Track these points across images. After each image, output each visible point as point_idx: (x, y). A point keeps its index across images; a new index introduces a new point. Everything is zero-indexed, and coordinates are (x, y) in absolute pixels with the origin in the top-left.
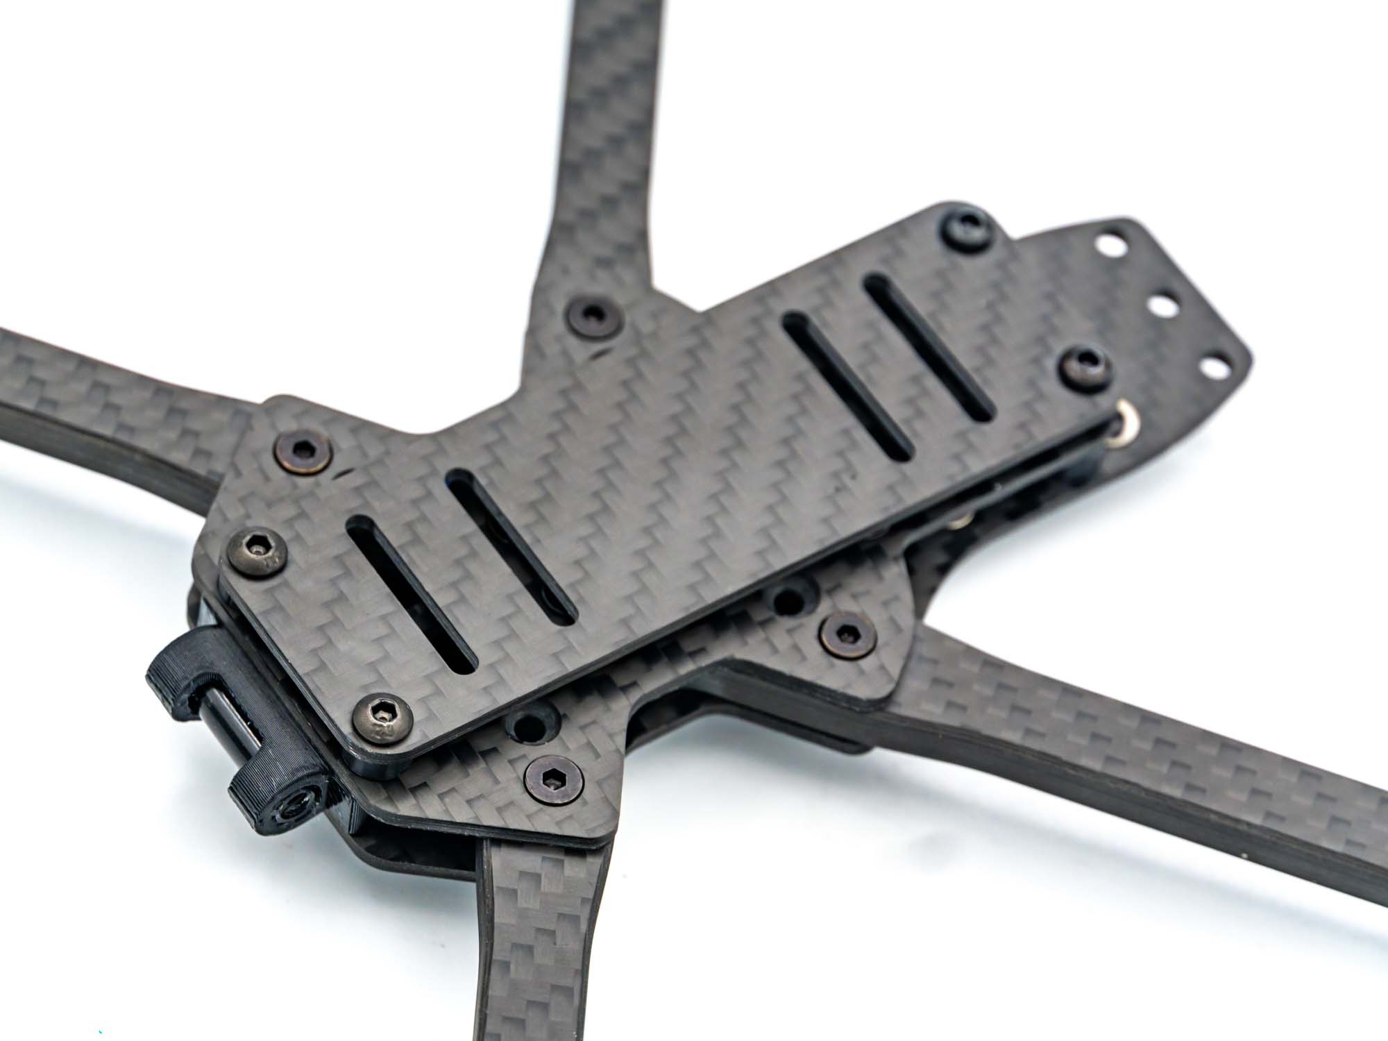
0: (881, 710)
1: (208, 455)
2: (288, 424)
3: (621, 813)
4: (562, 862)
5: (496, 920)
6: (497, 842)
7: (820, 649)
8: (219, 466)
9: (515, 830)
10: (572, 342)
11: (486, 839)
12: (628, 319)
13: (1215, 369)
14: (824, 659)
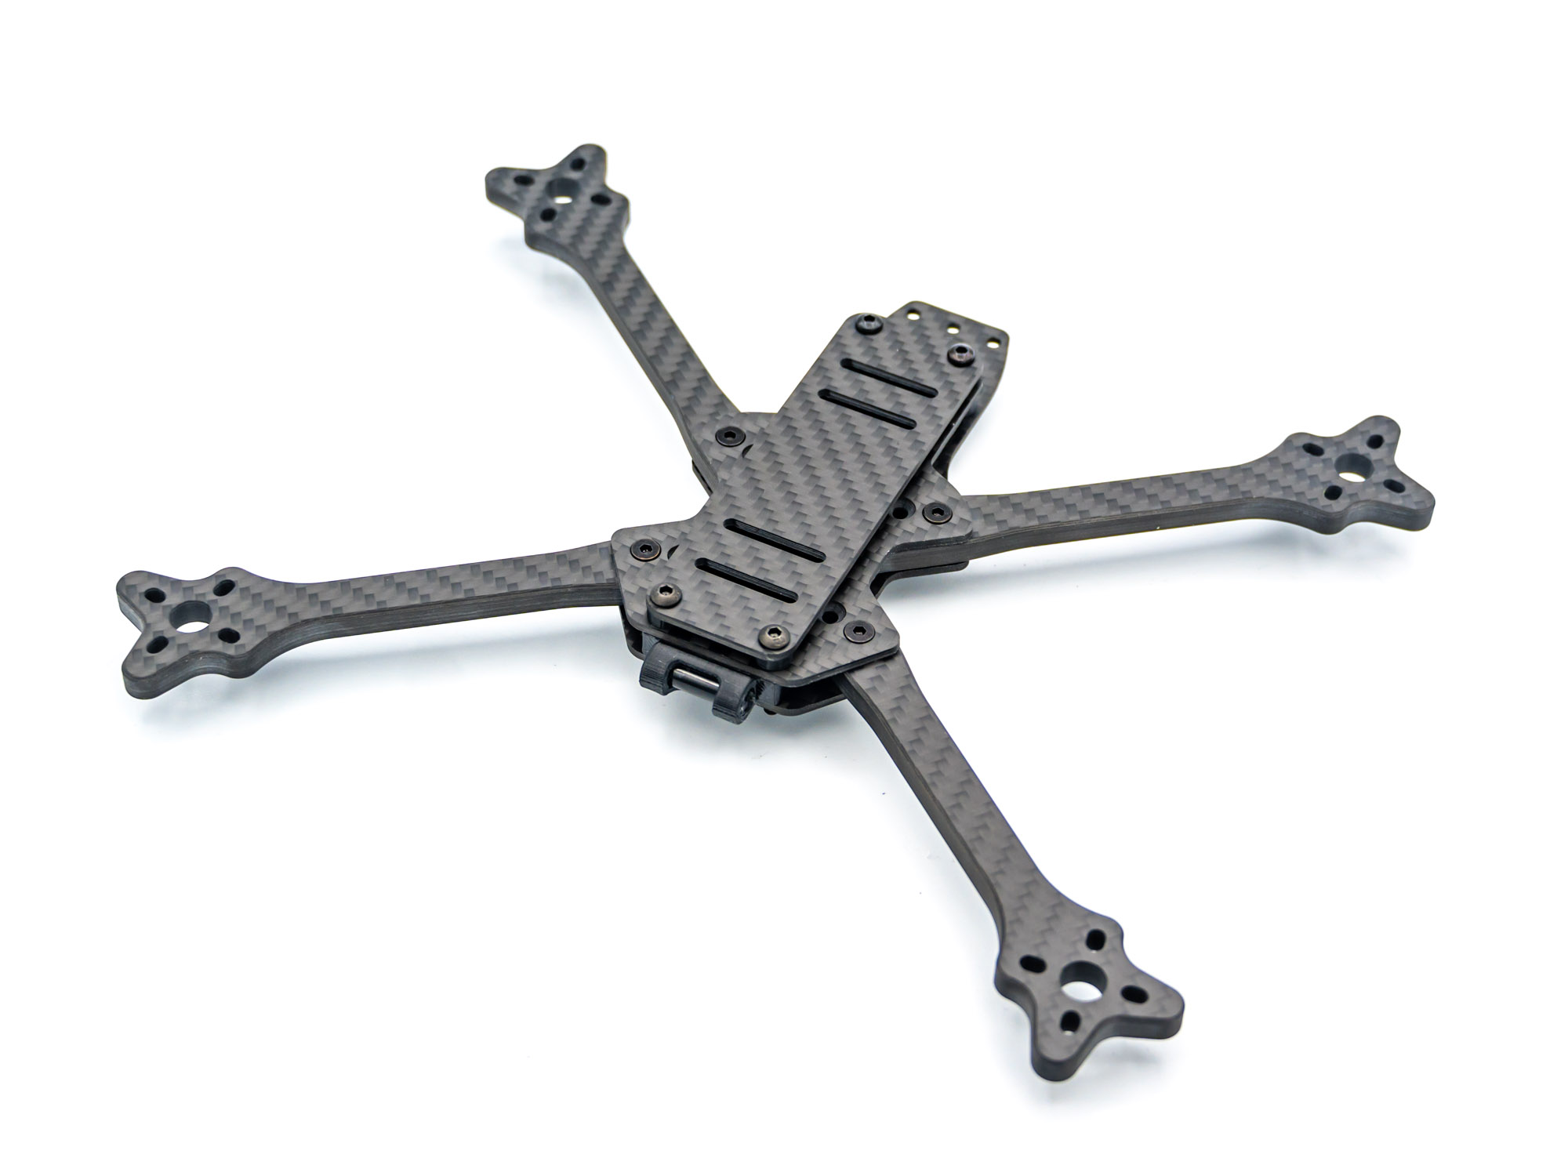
0: (972, 538)
1: (601, 573)
2: (629, 543)
3: (898, 630)
4: (885, 666)
5: (876, 703)
6: (852, 671)
7: (930, 524)
8: (609, 575)
9: (858, 661)
10: (729, 451)
11: (845, 672)
12: (745, 431)
13: (993, 345)
14: (935, 528)
